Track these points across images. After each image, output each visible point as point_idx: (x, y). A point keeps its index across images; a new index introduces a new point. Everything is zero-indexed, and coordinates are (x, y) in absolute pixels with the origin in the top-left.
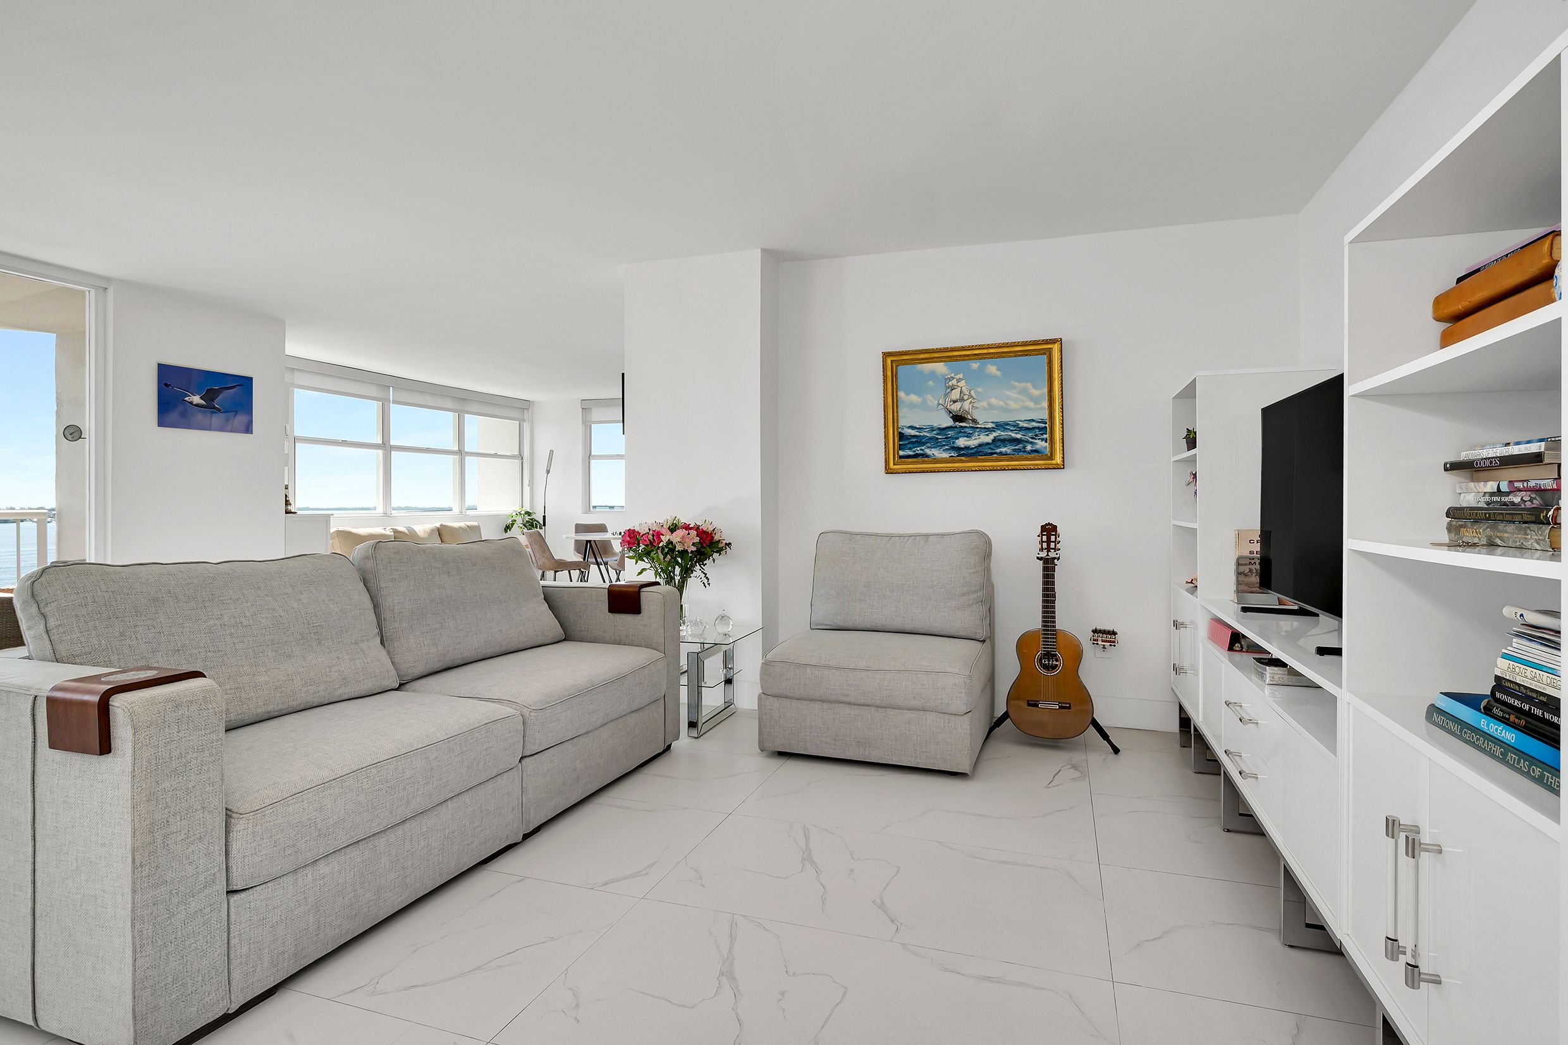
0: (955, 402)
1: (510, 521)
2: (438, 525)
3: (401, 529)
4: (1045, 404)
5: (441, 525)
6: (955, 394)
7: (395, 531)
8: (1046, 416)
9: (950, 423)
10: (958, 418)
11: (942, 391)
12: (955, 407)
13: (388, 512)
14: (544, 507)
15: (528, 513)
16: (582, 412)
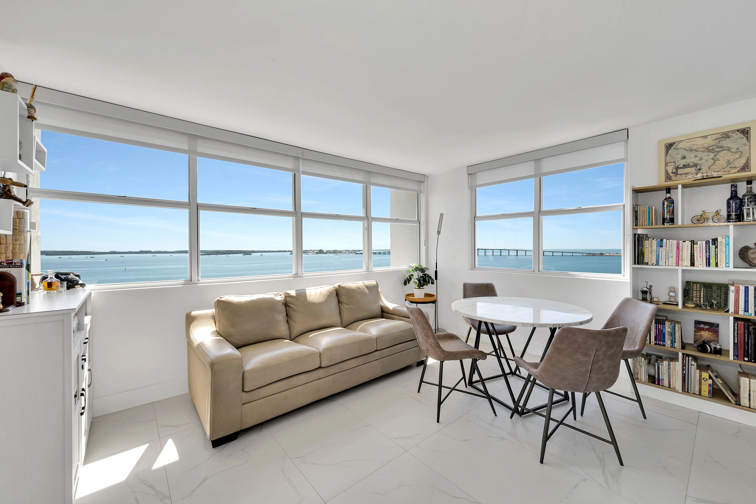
1: (407, 276)
2: (336, 285)
3: (293, 293)
5: (339, 286)
7: (287, 296)
13: (300, 273)
14: (436, 263)
15: (422, 270)
16: (468, 176)
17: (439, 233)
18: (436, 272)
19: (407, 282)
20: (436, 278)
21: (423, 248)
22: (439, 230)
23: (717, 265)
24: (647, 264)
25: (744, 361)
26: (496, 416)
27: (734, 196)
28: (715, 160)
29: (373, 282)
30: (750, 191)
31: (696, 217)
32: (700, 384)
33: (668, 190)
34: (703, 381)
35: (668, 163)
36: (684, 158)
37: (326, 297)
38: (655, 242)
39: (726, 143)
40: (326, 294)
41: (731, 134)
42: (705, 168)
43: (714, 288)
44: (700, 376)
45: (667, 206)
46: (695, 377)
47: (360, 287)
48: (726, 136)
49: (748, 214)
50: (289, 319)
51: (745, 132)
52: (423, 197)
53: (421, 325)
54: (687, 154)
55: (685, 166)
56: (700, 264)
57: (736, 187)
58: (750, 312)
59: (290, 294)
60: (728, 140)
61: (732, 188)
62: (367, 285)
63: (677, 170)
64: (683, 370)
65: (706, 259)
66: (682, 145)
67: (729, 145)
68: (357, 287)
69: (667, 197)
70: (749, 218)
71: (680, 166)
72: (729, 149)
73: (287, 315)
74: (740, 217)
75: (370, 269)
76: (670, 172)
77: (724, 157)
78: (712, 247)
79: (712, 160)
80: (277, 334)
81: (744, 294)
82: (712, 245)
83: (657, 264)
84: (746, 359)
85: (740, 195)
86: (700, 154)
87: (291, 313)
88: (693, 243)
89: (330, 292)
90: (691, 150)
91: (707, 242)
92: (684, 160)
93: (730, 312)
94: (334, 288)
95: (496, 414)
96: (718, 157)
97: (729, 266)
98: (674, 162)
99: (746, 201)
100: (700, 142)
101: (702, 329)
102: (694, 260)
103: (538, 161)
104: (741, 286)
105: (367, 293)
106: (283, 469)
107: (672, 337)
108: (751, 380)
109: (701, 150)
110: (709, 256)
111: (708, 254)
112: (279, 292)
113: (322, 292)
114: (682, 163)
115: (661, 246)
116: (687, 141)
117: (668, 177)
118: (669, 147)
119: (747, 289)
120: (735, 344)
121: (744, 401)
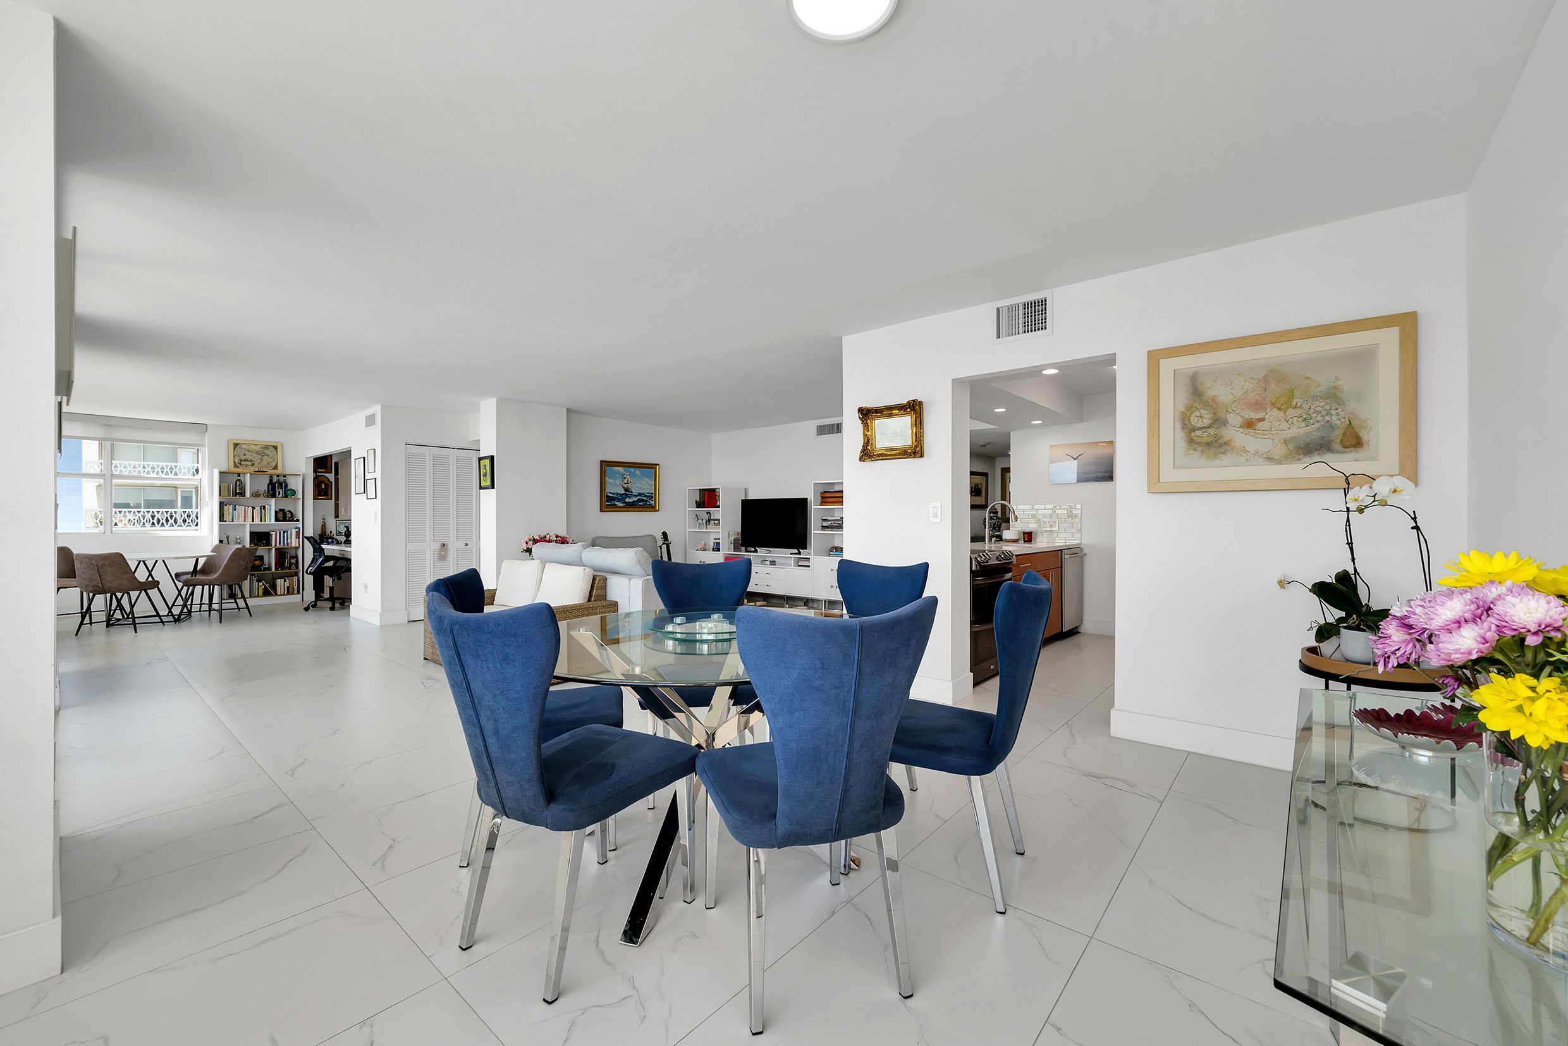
0: (626, 484)
4: (653, 488)
6: (626, 481)
8: (653, 492)
9: (624, 492)
10: (626, 490)
11: (621, 480)
12: (626, 486)
23: (265, 521)
24: (226, 521)
27: (271, 483)
30: (278, 481)
31: (255, 493)
32: (259, 589)
33: (239, 475)
34: (260, 587)
35: (235, 458)
36: (245, 455)
38: (231, 507)
39: (266, 451)
41: (269, 447)
42: (256, 464)
43: (265, 535)
44: (259, 584)
45: (239, 485)
46: (256, 586)
48: (266, 447)
49: (279, 494)
51: (275, 447)
54: (246, 453)
55: (245, 460)
56: (257, 521)
57: (272, 478)
61: (270, 478)
63: (241, 462)
64: (251, 583)
65: (260, 518)
66: (243, 446)
67: (268, 453)
69: (239, 479)
70: (279, 496)
71: (242, 460)
72: (268, 455)
74: (274, 496)
76: (237, 462)
77: (266, 459)
78: (263, 511)
79: (259, 460)
81: (278, 536)
82: (263, 509)
83: (234, 521)
84: (280, 569)
85: (274, 483)
86: (254, 455)
88: (254, 508)
90: (249, 451)
91: (261, 508)
93: (273, 546)
96: (263, 458)
97: (271, 522)
98: (238, 457)
99: (277, 487)
100: (254, 447)
101: (256, 560)
102: (254, 518)
104: (277, 532)
108: (281, 580)
109: (254, 452)
110: (262, 516)
114: (244, 458)
115: (235, 510)
116: (245, 444)
117: (236, 466)
118: (236, 445)
119: (280, 532)
120: (275, 563)
121: (279, 593)
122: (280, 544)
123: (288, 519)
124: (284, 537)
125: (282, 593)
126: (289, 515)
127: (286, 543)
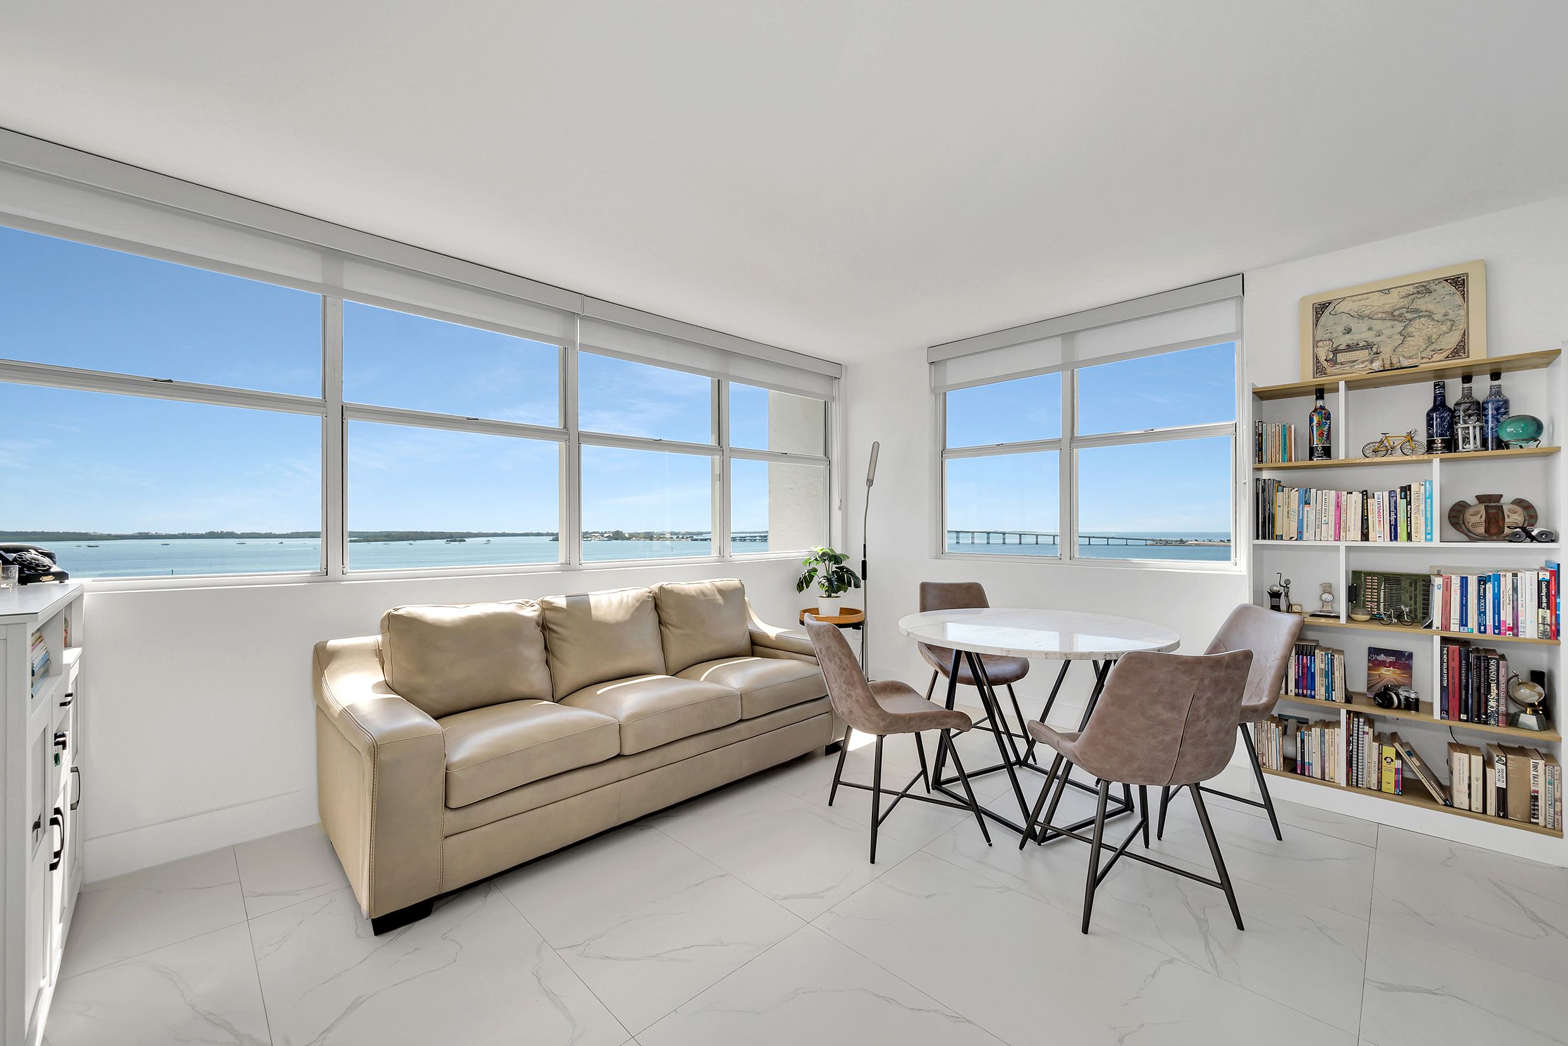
1: (804, 571)
2: (655, 587)
3: (561, 602)
5: (661, 588)
7: (547, 607)
13: (574, 561)
14: (865, 545)
15: (836, 559)
16: (930, 368)
17: (870, 482)
18: (864, 563)
19: (803, 583)
20: (864, 577)
21: (837, 515)
22: (870, 478)
23: (1409, 537)
24: (1281, 538)
25: (1460, 720)
26: (991, 845)
27: (1440, 404)
28: (1404, 335)
29: (735, 582)
30: (1468, 394)
31: (1371, 445)
32: (1380, 769)
33: (1320, 393)
34: (1384, 762)
35: (1318, 342)
36: (1348, 331)
37: (632, 610)
38: (1295, 495)
39: (1422, 304)
40: (633, 606)
41: (1433, 287)
42: (1386, 351)
43: (1405, 583)
44: (1380, 754)
45: (1319, 424)
46: (1370, 756)
47: (707, 591)
48: (1424, 289)
49: (1466, 439)
50: (550, 657)
51: (1459, 283)
52: (835, 410)
53: (838, 661)
54: (1353, 324)
55: (1350, 348)
56: (1379, 536)
57: (1443, 387)
58: (1470, 625)
59: (552, 603)
60: (1428, 298)
61: (1435, 389)
62: (721, 587)
63: (1335, 355)
64: (1348, 743)
65: (1391, 526)
66: (1343, 307)
67: (1431, 307)
68: (699, 591)
69: (1318, 406)
70: (1467, 446)
71: (1340, 348)
72: (1430, 315)
73: (546, 648)
74: (1451, 445)
75: (727, 557)
76: (1322, 358)
77: (1421, 329)
78: (1402, 503)
79: (1398, 336)
80: (523, 689)
81: (1459, 592)
82: (1401, 498)
83: (1300, 536)
84: (1464, 717)
85: (1451, 403)
86: (1377, 325)
87: (556, 643)
88: (1365, 494)
89: (640, 601)
90: (1361, 317)
91: (1392, 493)
92: (1348, 336)
93: (1434, 628)
94: (650, 592)
95: (990, 841)
96: (1410, 329)
97: (1431, 540)
98: (1330, 340)
99: (1462, 414)
100: (1378, 302)
101: (1383, 664)
102: (1368, 528)
103: (1068, 336)
104: (1453, 577)
105: (719, 604)
106: (537, 973)
107: (1328, 680)
108: (1473, 757)
109: (1380, 315)
110: (1396, 519)
111: (1393, 518)
112: (527, 600)
113: (625, 600)
114: (1344, 341)
115: (1307, 503)
116: (1353, 298)
117: (1319, 370)
118: (1321, 309)
119: (1464, 581)
120: (1443, 689)
121: (1460, 798)
122: (1463, 622)
123: (1507, 531)
124: (1481, 597)
125: (1477, 805)
126: (1514, 517)
127: (1490, 622)
